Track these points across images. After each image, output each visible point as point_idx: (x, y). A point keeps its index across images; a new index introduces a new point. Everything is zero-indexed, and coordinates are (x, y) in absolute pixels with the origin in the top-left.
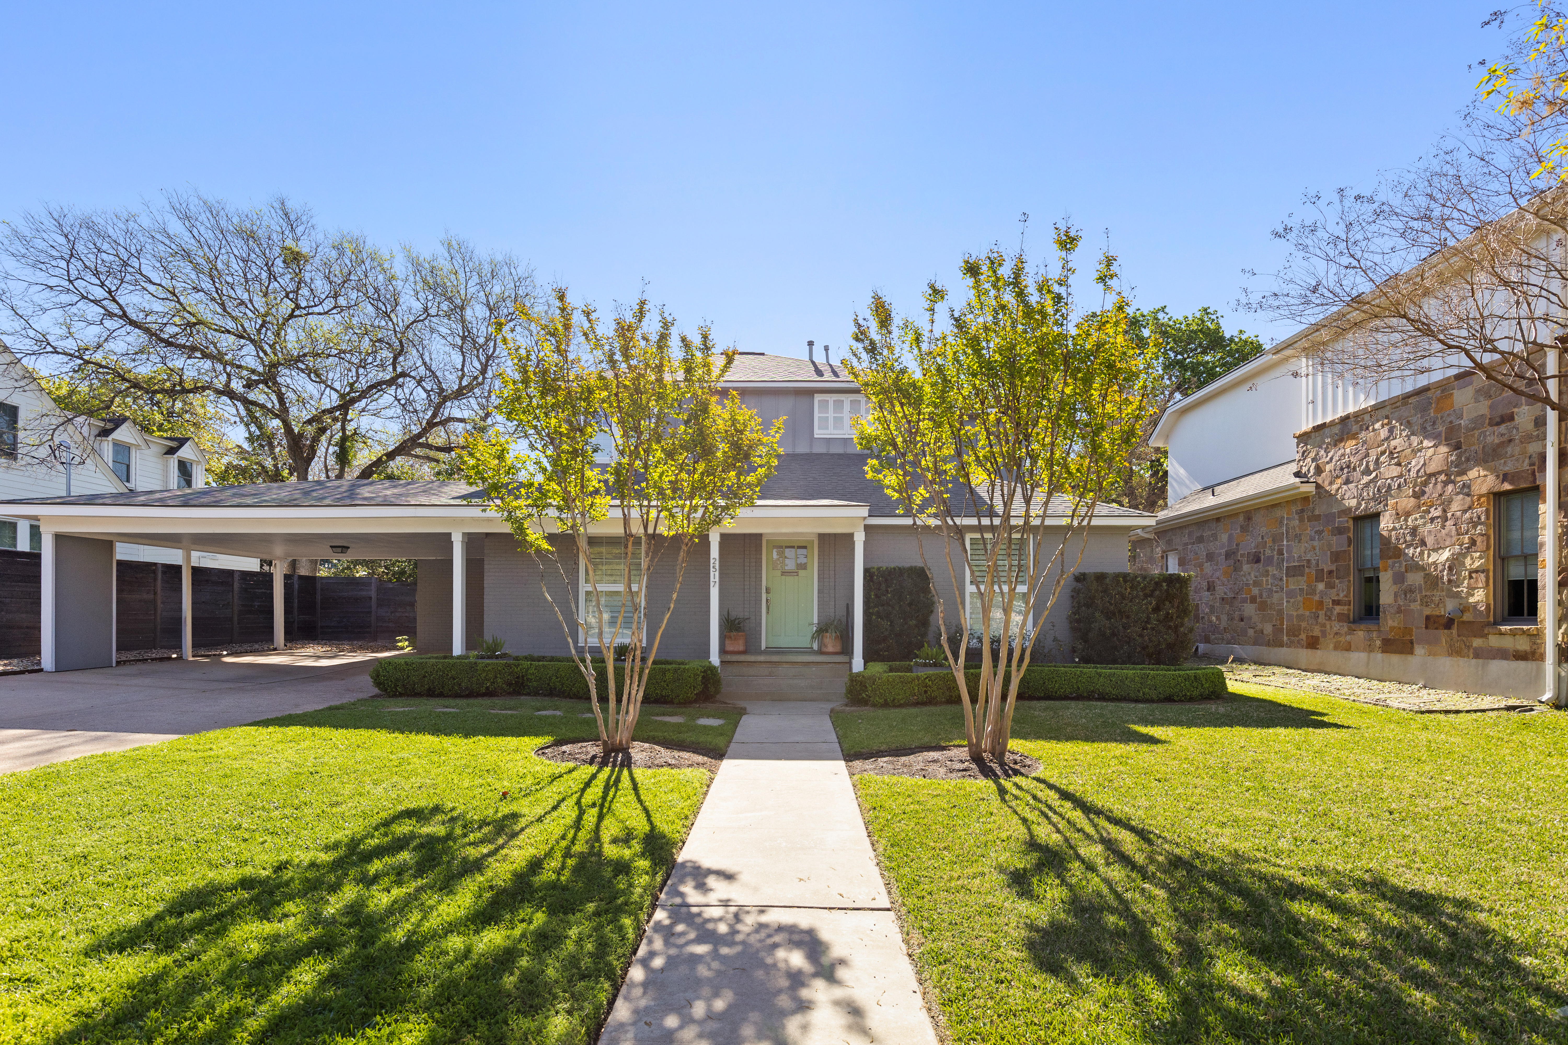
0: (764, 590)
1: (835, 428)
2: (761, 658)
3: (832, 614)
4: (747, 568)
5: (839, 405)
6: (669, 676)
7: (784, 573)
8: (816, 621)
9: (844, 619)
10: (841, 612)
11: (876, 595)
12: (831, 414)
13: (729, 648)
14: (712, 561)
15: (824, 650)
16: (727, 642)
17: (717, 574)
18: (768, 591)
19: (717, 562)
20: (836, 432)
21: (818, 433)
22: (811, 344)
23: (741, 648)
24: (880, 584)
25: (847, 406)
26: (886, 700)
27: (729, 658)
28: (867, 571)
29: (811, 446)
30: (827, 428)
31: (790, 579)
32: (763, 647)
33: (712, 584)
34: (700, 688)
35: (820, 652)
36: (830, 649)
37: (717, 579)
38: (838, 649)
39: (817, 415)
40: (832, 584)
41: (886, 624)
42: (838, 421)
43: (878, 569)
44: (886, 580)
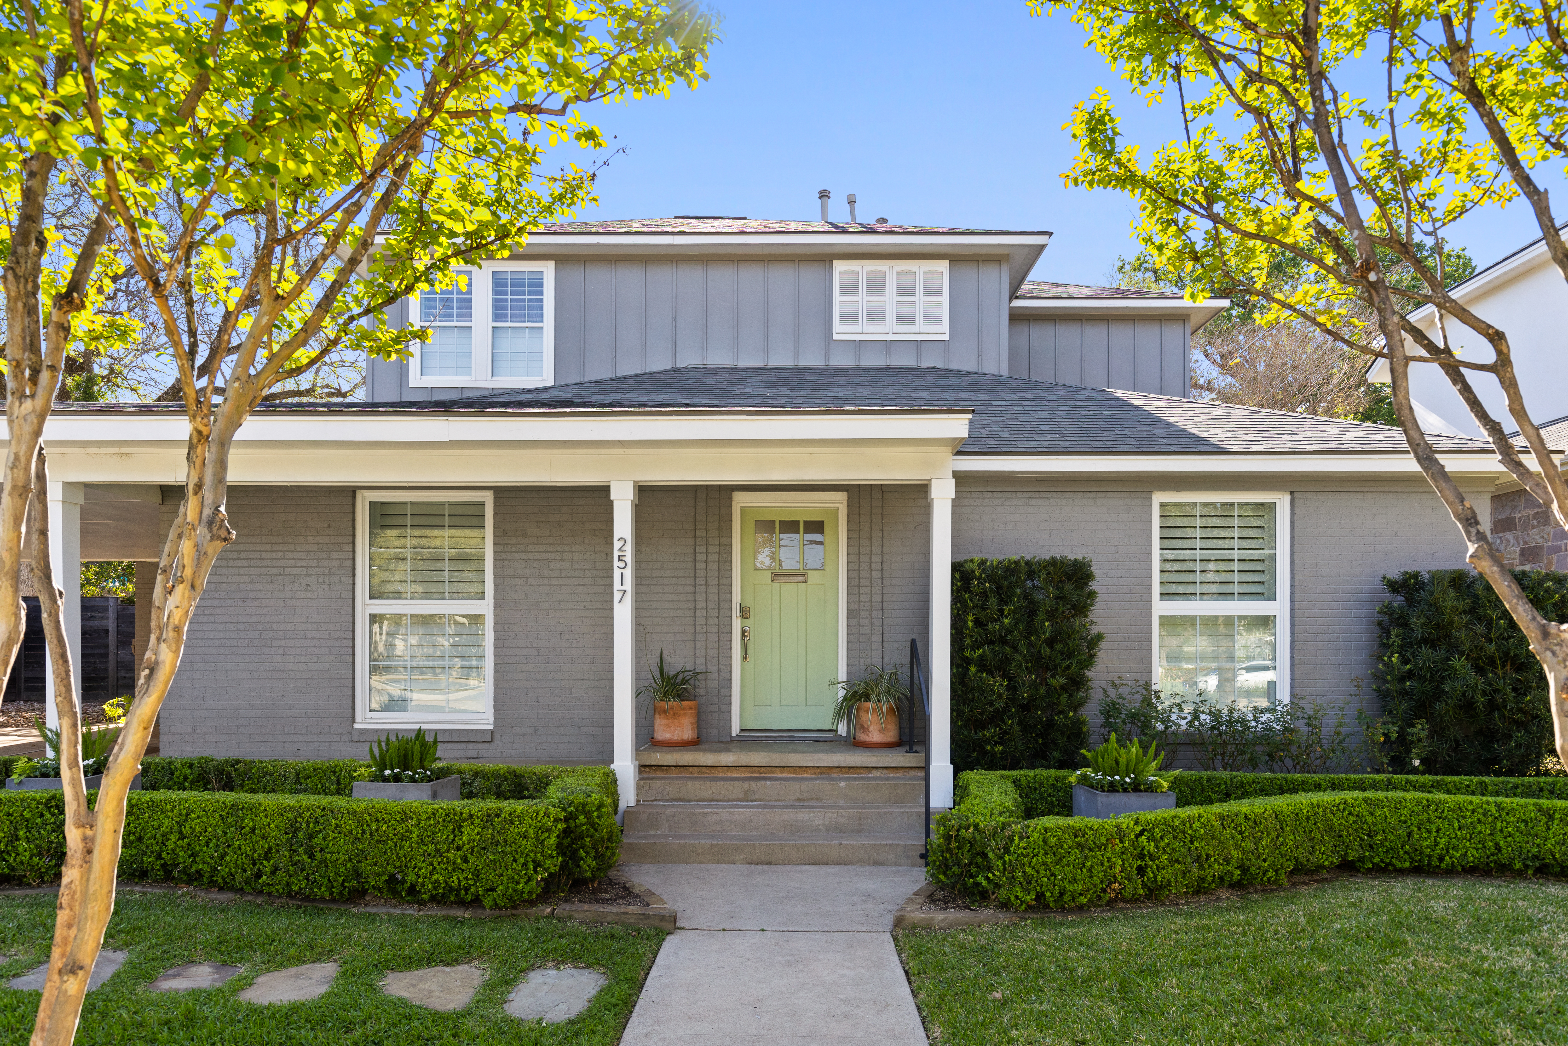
0: (736, 612)
1: (871, 321)
2: (727, 758)
3: (877, 661)
4: (701, 565)
5: (877, 280)
6: (469, 833)
7: (777, 577)
8: (842, 676)
9: (904, 674)
10: (898, 655)
11: (977, 621)
12: (863, 298)
13: (663, 733)
14: (617, 545)
15: (862, 737)
16: (659, 722)
17: (628, 573)
18: (744, 613)
19: (629, 548)
20: (872, 329)
21: (840, 331)
22: (824, 195)
23: (688, 734)
24: (985, 595)
25: (891, 281)
26: (1040, 896)
27: (659, 757)
28: (956, 568)
29: (827, 355)
30: (856, 322)
31: (789, 589)
32: (735, 730)
33: (617, 596)
34: (553, 864)
35: (854, 743)
36: (875, 735)
37: (628, 585)
38: (891, 735)
39: (837, 298)
40: (877, 598)
41: (998, 684)
42: (876, 311)
43: (983, 562)
44: (999, 587)
